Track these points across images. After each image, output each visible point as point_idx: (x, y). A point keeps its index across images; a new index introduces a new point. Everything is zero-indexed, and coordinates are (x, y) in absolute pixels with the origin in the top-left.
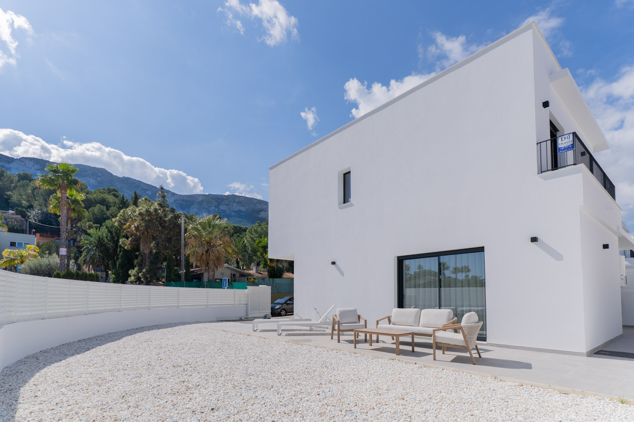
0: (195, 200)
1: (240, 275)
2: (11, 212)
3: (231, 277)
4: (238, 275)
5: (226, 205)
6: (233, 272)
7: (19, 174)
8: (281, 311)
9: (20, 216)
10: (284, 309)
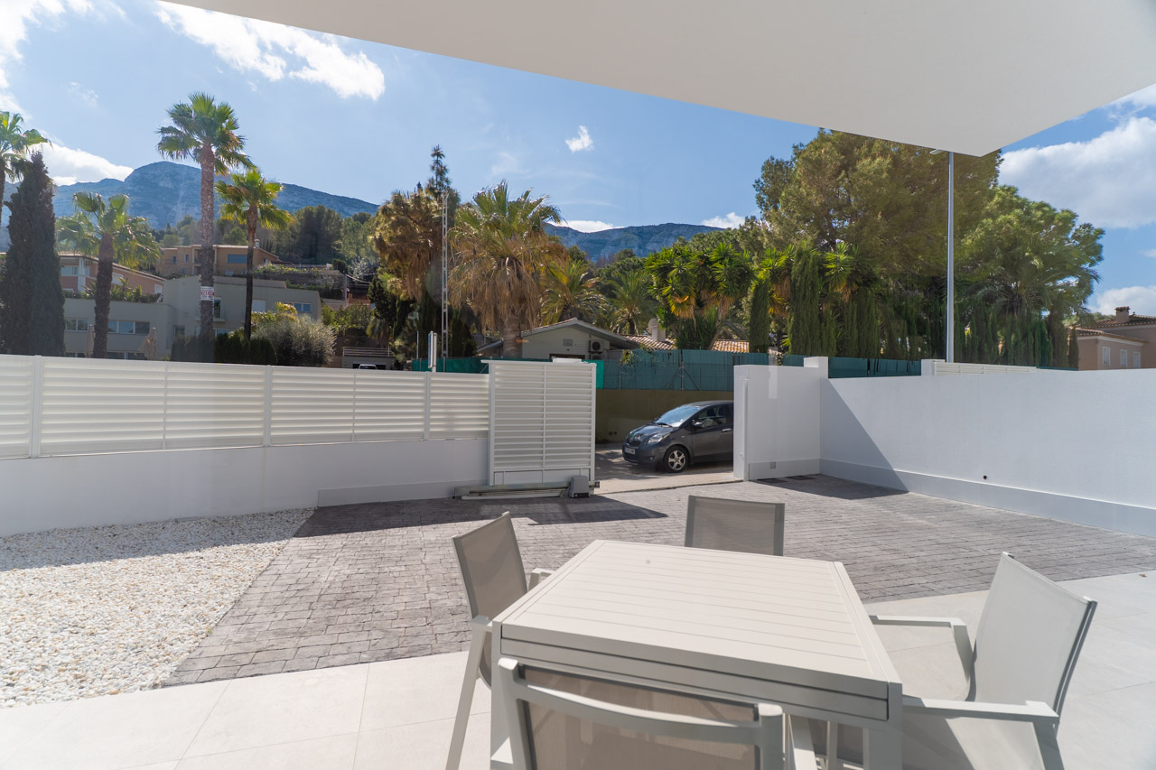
0: (607, 238)
1: (611, 345)
2: (329, 265)
3: (589, 351)
4: (606, 345)
5: (657, 242)
6: (594, 339)
7: (355, 215)
8: (669, 453)
9: (338, 271)
10: (682, 448)
